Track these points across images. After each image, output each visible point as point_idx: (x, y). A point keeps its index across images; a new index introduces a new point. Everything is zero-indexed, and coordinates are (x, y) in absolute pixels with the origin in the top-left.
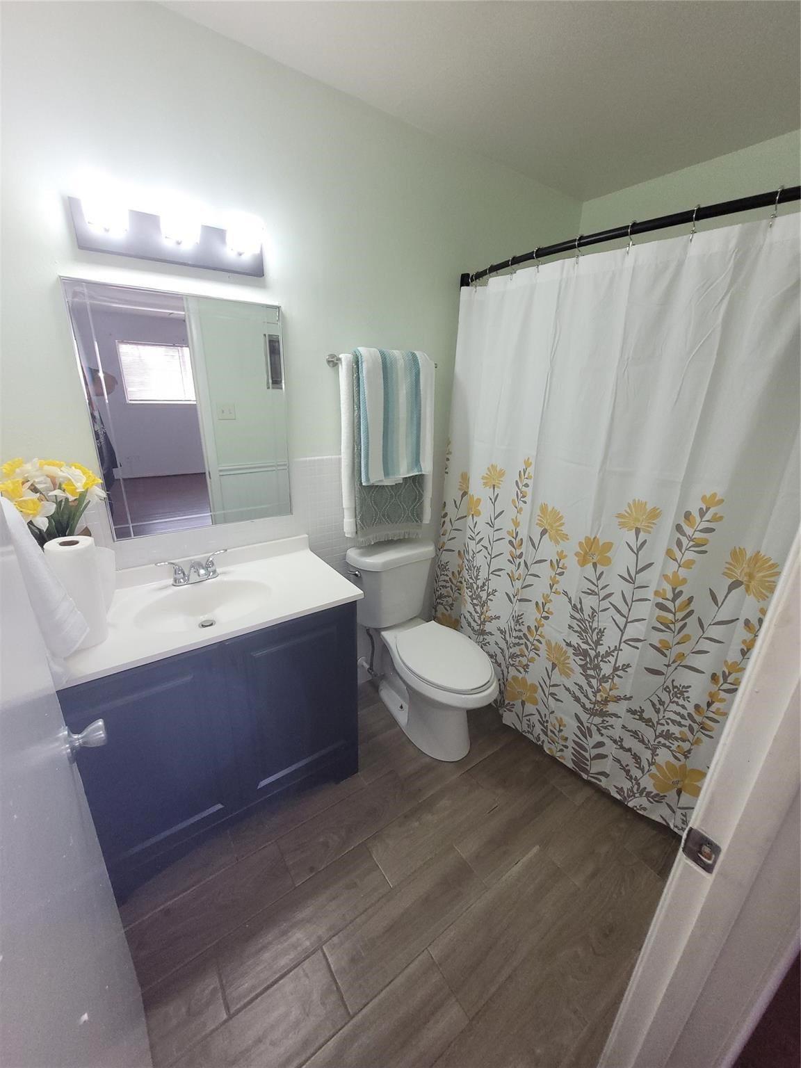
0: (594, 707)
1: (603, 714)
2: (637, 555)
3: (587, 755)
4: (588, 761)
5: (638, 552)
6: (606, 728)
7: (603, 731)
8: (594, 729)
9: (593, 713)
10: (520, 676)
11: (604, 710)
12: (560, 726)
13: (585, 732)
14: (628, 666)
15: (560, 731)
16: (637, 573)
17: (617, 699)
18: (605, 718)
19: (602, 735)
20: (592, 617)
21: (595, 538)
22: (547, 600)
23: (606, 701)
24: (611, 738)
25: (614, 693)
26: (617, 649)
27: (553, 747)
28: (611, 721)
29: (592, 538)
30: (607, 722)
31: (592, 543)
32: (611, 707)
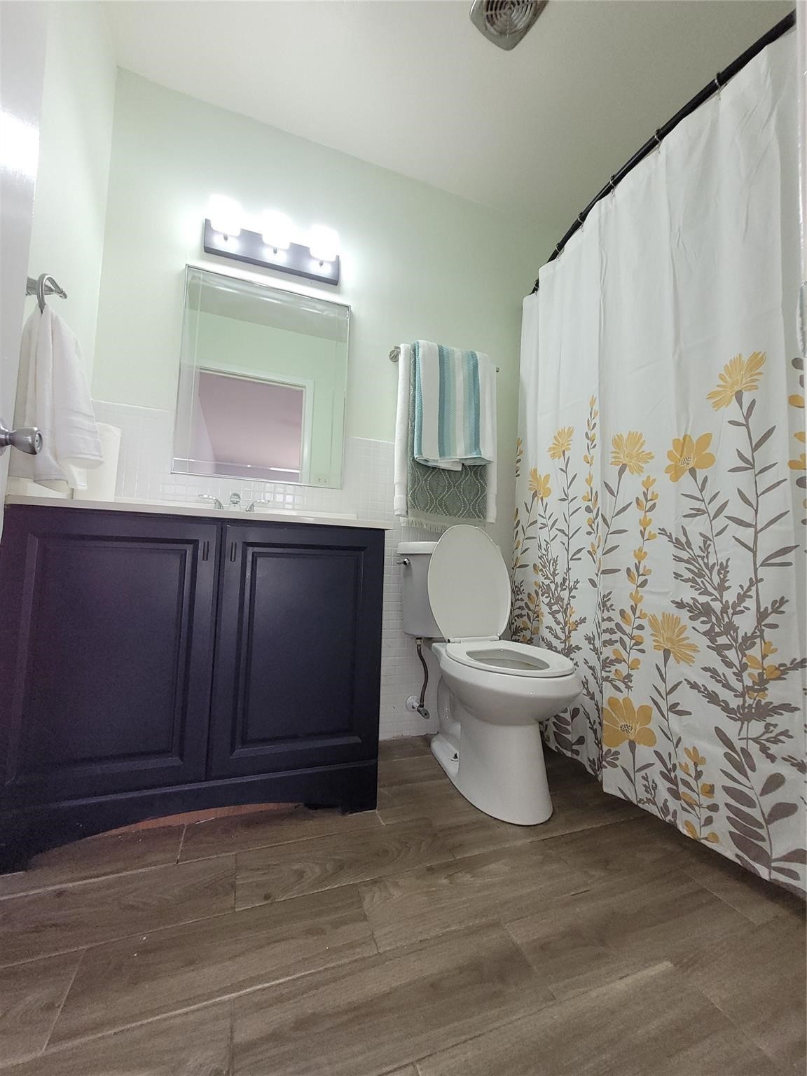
0: (744, 701)
1: (763, 711)
2: (747, 426)
3: (755, 813)
4: (761, 826)
5: (747, 422)
6: (775, 740)
7: (774, 749)
8: (754, 749)
9: (742, 715)
10: (620, 697)
11: (763, 703)
12: (696, 765)
13: (741, 762)
14: (783, 601)
15: (699, 775)
16: (754, 449)
17: (781, 672)
18: (769, 720)
19: (772, 758)
20: (705, 548)
21: (685, 437)
22: (640, 555)
23: (761, 684)
24: (790, 760)
25: (772, 661)
26: (755, 581)
27: (691, 818)
28: (782, 721)
29: (681, 439)
30: (775, 726)
31: (683, 445)
32: (775, 693)
